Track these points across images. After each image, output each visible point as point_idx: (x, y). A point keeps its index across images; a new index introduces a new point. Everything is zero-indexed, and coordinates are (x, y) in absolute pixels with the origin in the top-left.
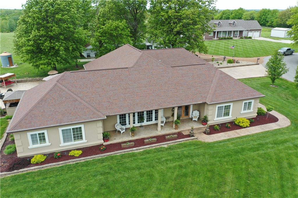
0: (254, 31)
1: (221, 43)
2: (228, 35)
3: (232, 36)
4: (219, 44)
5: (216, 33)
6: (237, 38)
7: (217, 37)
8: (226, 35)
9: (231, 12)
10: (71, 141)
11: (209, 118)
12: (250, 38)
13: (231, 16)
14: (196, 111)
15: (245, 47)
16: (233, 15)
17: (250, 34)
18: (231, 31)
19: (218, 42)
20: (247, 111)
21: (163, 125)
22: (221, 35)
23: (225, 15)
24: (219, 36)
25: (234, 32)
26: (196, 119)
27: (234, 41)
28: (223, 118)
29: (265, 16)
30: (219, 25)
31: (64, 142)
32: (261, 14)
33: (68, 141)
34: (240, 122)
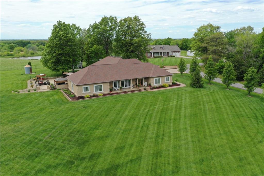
0: (176, 52)
1: (156, 59)
2: (160, 55)
3: (163, 56)
4: (155, 60)
5: (152, 53)
6: (166, 57)
7: (153, 56)
8: (159, 55)
9: (162, 40)
10: (98, 91)
11: (152, 84)
12: (174, 56)
13: (162, 44)
14: (146, 82)
15: (170, 61)
16: (164, 42)
17: (174, 54)
18: (162, 52)
19: (154, 59)
20: (167, 82)
21: (132, 87)
22: (156, 55)
23: (158, 43)
24: (154, 56)
25: (164, 52)
26: (146, 86)
27: (164, 58)
28: (157, 84)
29: (186, 43)
30: (154, 49)
31: (95, 91)
32: (183, 42)
33: (97, 91)
34: (164, 85)
